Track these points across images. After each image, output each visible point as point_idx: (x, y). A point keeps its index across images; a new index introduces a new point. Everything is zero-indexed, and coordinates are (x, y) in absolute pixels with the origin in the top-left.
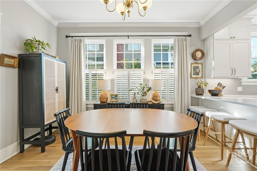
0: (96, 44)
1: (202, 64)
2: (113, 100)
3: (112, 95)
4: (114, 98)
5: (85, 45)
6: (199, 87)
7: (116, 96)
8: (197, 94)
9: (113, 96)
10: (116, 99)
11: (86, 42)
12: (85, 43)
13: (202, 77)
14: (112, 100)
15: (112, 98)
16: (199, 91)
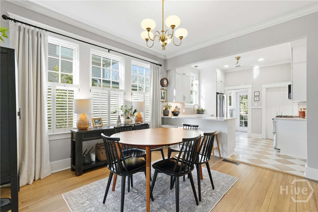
0: (61, 46)
1: (166, 90)
2: (97, 125)
3: (95, 119)
4: (97, 123)
5: (47, 44)
6: (165, 109)
7: (100, 120)
8: (164, 115)
9: (96, 121)
10: (100, 124)
11: (48, 40)
12: (47, 42)
13: (166, 101)
14: (95, 125)
15: (95, 123)
16: (166, 113)
